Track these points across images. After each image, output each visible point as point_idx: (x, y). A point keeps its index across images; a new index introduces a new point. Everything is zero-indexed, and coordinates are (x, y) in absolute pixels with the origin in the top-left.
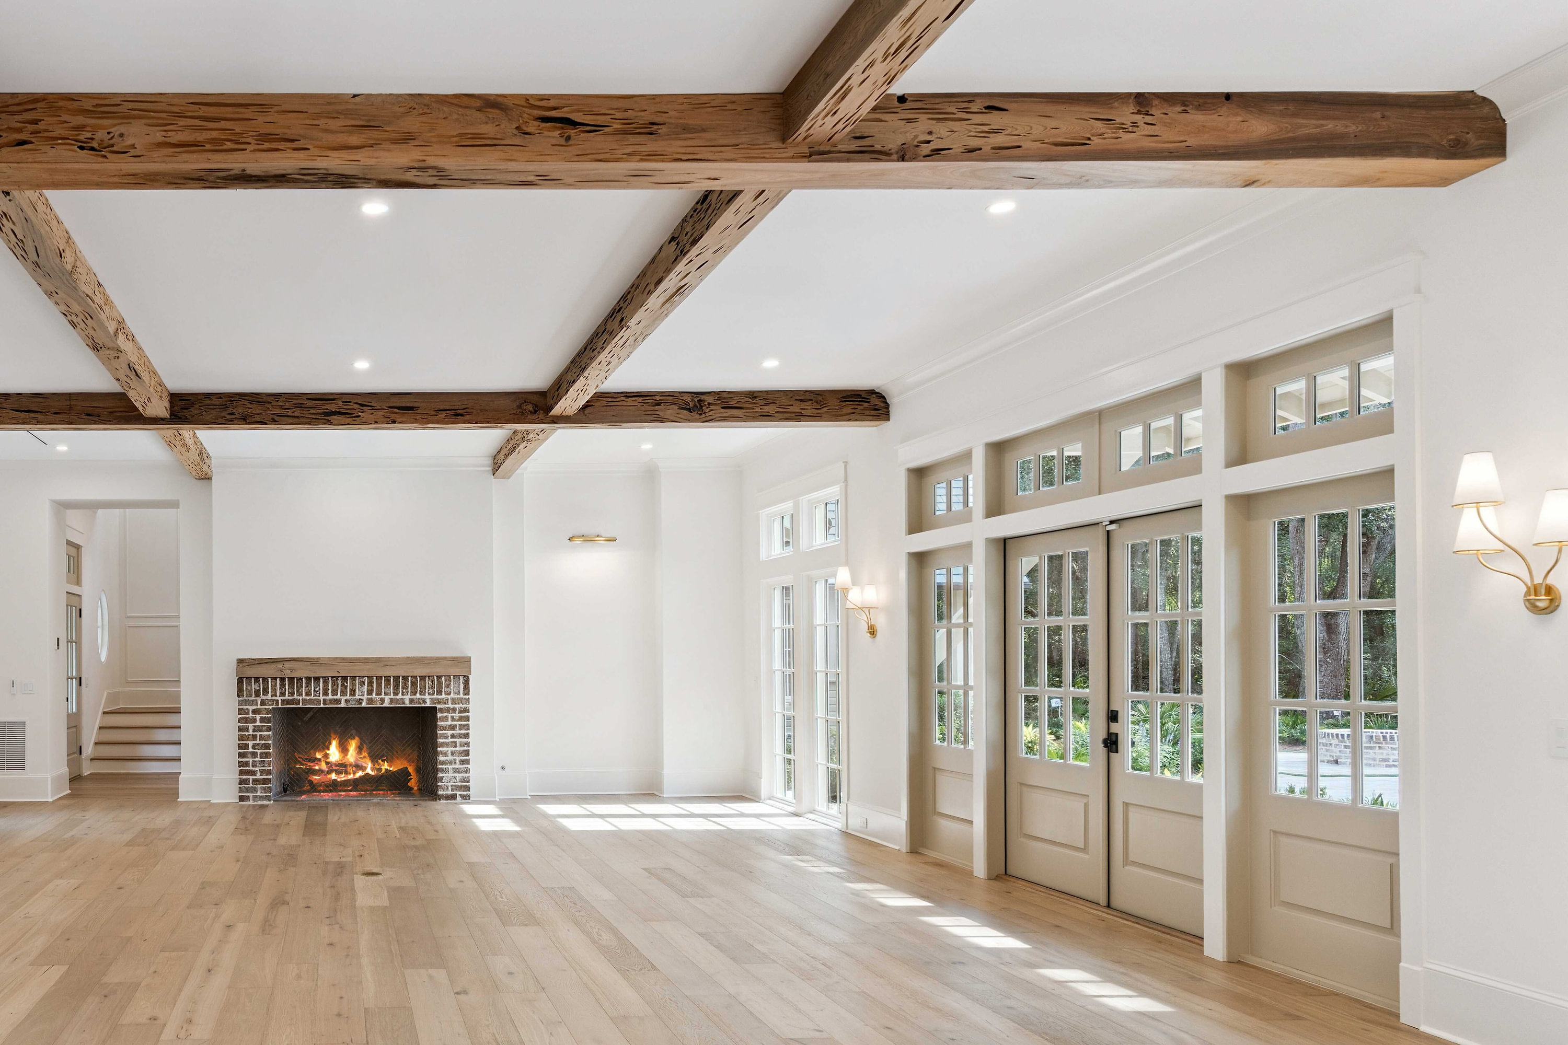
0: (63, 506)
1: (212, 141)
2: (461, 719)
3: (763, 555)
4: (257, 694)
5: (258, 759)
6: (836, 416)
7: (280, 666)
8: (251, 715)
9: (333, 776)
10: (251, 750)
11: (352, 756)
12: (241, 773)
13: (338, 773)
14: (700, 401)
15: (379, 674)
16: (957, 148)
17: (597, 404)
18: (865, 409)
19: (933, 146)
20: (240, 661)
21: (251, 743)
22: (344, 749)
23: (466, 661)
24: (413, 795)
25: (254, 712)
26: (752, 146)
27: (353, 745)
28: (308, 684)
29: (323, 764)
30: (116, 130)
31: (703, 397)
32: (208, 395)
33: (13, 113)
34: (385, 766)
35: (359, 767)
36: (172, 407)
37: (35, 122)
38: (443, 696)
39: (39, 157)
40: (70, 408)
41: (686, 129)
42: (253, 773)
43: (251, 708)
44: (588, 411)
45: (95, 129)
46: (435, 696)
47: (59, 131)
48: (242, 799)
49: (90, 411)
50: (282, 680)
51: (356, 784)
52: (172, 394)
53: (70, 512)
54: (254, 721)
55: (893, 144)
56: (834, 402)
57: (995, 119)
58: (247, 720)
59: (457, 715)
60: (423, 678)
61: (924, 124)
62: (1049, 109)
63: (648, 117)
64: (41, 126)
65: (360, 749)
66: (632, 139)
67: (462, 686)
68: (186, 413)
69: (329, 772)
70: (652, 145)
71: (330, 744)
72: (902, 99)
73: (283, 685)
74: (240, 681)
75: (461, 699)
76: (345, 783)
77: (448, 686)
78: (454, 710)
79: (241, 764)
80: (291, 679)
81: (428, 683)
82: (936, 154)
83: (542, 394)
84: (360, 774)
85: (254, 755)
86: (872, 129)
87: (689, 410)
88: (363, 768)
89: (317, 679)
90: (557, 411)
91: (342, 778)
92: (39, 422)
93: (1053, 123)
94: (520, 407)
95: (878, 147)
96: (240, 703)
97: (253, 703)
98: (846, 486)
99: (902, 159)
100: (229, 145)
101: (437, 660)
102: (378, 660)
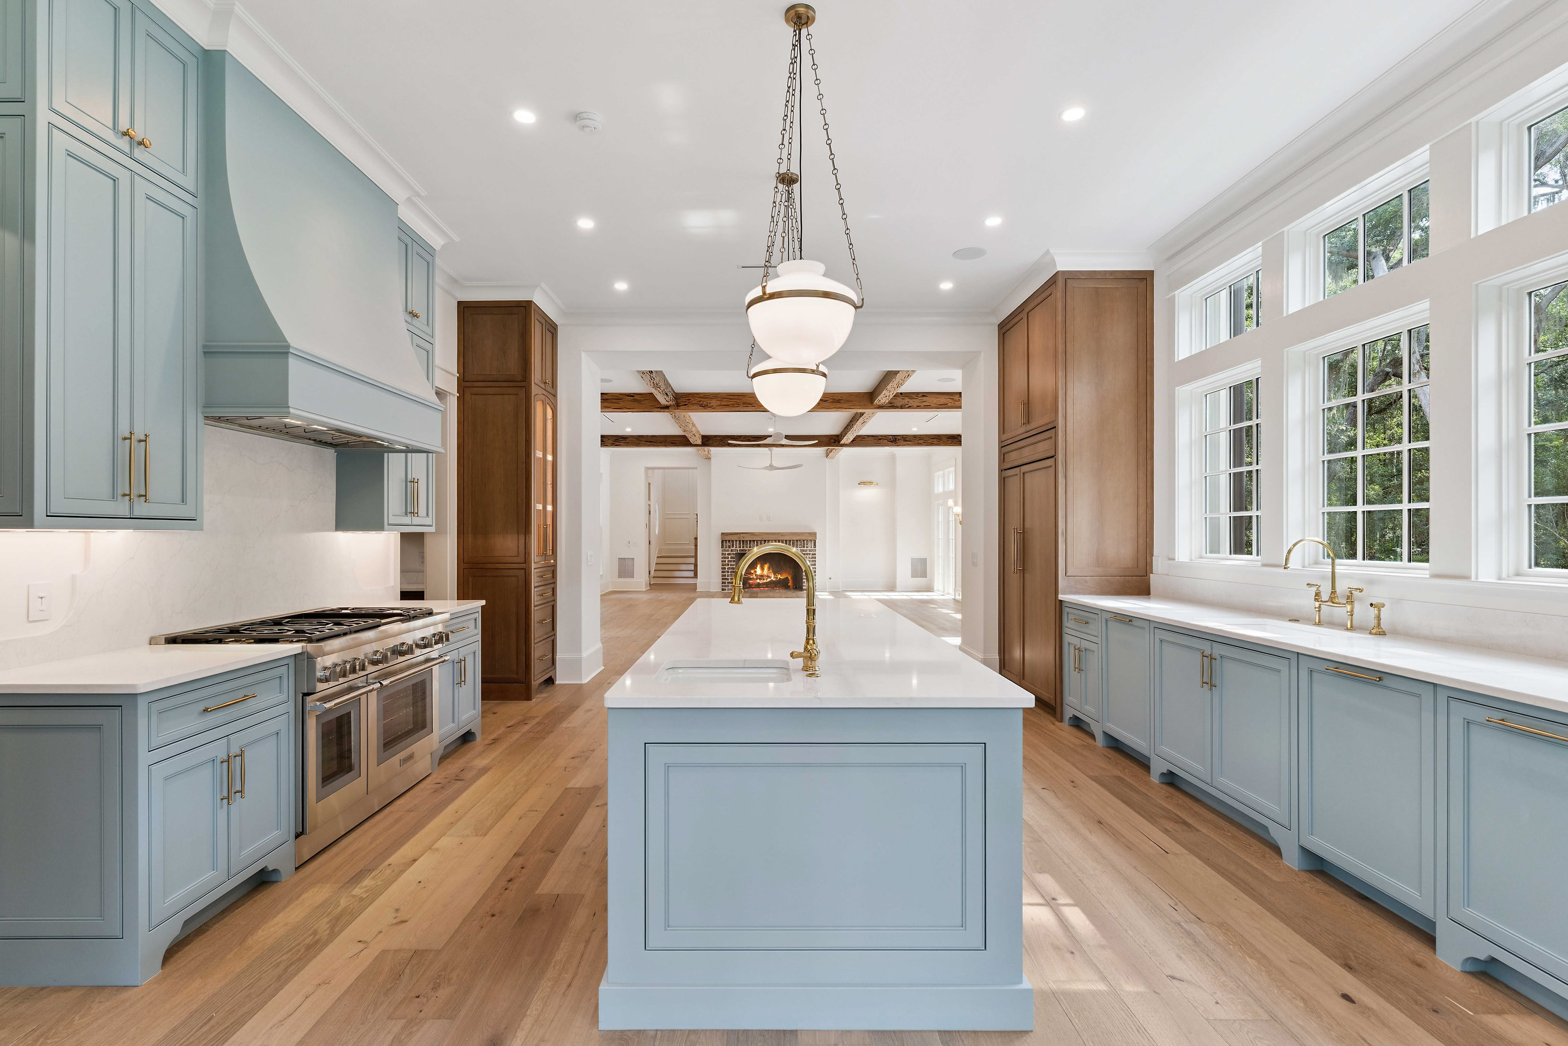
0: (648, 469)
1: (732, 404)
2: (812, 558)
3: (936, 492)
4: (729, 547)
5: (730, 574)
6: (946, 444)
7: (739, 536)
8: (727, 556)
9: (758, 581)
10: (727, 570)
11: (766, 572)
12: (723, 579)
13: (760, 579)
14: (895, 439)
15: (779, 539)
16: (915, 406)
17: (858, 440)
18: (956, 441)
19: (909, 405)
20: (722, 534)
21: (727, 567)
22: (762, 569)
23: (815, 534)
24: (790, 589)
25: (728, 554)
26: (865, 405)
27: (766, 567)
28: (750, 543)
29: (754, 575)
30: (709, 402)
31: (896, 437)
32: (715, 436)
33: (683, 398)
34: (779, 576)
35: (769, 577)
36: (702, 440)
37: (689, 400)
38: (805, 548)
39: (690, 408)
40: (666, 441)
41: (848, 401)
42: (728, 579)
43: (727, 553)
44: (854, 442)
45: (704, 401)
46: (802, 548)
47: (695, 402)
48: (723, 590)
49: (673, 442)
50: (740, 541)
51: (767, 585)
52: (702, 436)
53: (649, 470)
54: (728, 558)
55: (899, 405)
56: (945, 440)
57: (924, 399)
58: (725, 558)
59: (811, 556)
60: (797, 541)
61: (907, 400)
62: (938, 396)
63: (839, 398)
64: (690, 401)
65: (769, 568)
66: (835, 404)
67: (813, 544)
68: (707, 442)
69: (757, 579)
70: (839, 405)
71: (757, 566)
72: (901, 394)
73: (740, 544)
74: (722, 542)
75: (813, 550)
76: (764, 584)
77: (807, 544)
78: (810, 554)
79: (723, 576)
80: (743, 541)
81: (799, 543)
82: (909, 407)
83: (837, 436)
84: (769, 580)
85: (728, 572)
86: (894, 401)
87: (891, 442)
88: (770, 577)
89: (754, 541)
90: (842, 442)
91: (762, 582)
92: (654, 446)
93: (938, 399)
94: (829, 440)
95: (895, 406)
96: (722, 551)
97: (728, 551)
98: (956, 468)
99: (901, 408)
100: (736, 405)
101: (803, 534)
102: (778, 534)
